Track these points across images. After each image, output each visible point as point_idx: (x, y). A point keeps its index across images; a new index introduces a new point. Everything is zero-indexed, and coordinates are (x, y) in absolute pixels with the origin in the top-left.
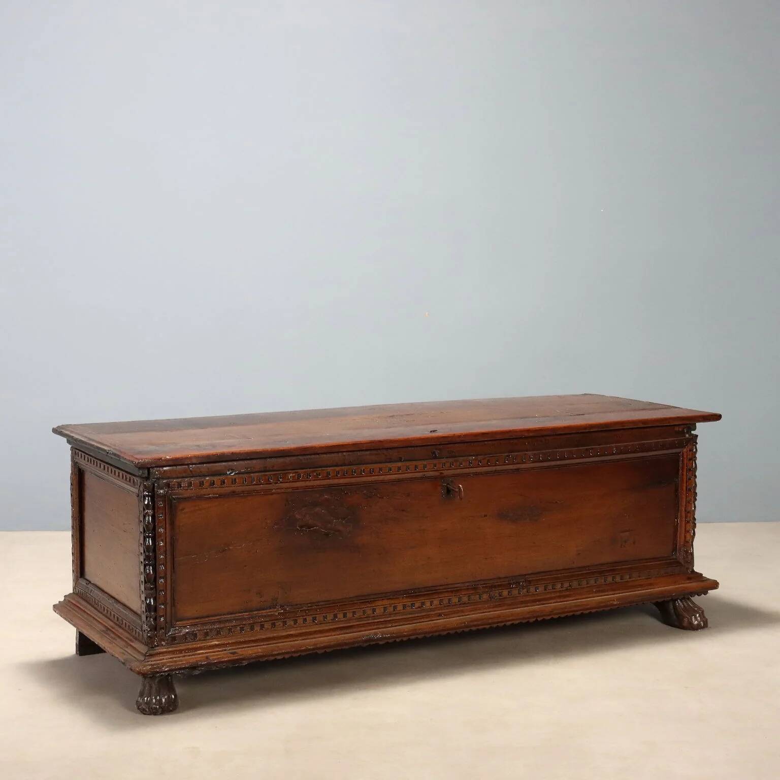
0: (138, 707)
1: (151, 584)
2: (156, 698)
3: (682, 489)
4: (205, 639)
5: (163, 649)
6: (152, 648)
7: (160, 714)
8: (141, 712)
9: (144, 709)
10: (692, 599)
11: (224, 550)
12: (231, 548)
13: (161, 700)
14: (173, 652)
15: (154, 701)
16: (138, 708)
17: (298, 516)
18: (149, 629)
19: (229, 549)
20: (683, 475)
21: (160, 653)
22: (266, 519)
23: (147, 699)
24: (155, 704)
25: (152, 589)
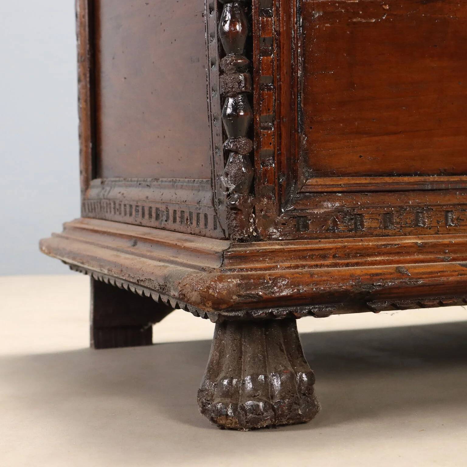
0: (204, 406)
1: (238, 57)
2: (254, 380)
4: (386, 232)
5: (272, 244)
6: (241, 240)
7: (267, 427)
8: (212, 419)
9: (219, 413)
13: (268, 385)
14: (301, 255)
15: (249, 386)
16: (204, 411)
18: (233, 187)
21: (265, 254)
23: (230, 383)
24: (252, 396)
25: (239, 69)
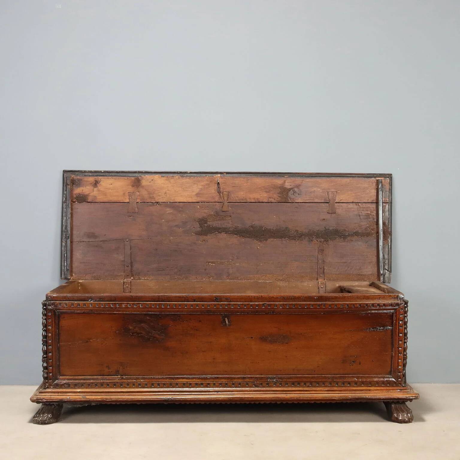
3: (396, 334)
4: (75, 388)
10: (406, 403)
11: (87, 342)
12: (91, 341)
17: (131, 328)
19: (90, 341)
20: (396, 325)
22: (111, 327)
